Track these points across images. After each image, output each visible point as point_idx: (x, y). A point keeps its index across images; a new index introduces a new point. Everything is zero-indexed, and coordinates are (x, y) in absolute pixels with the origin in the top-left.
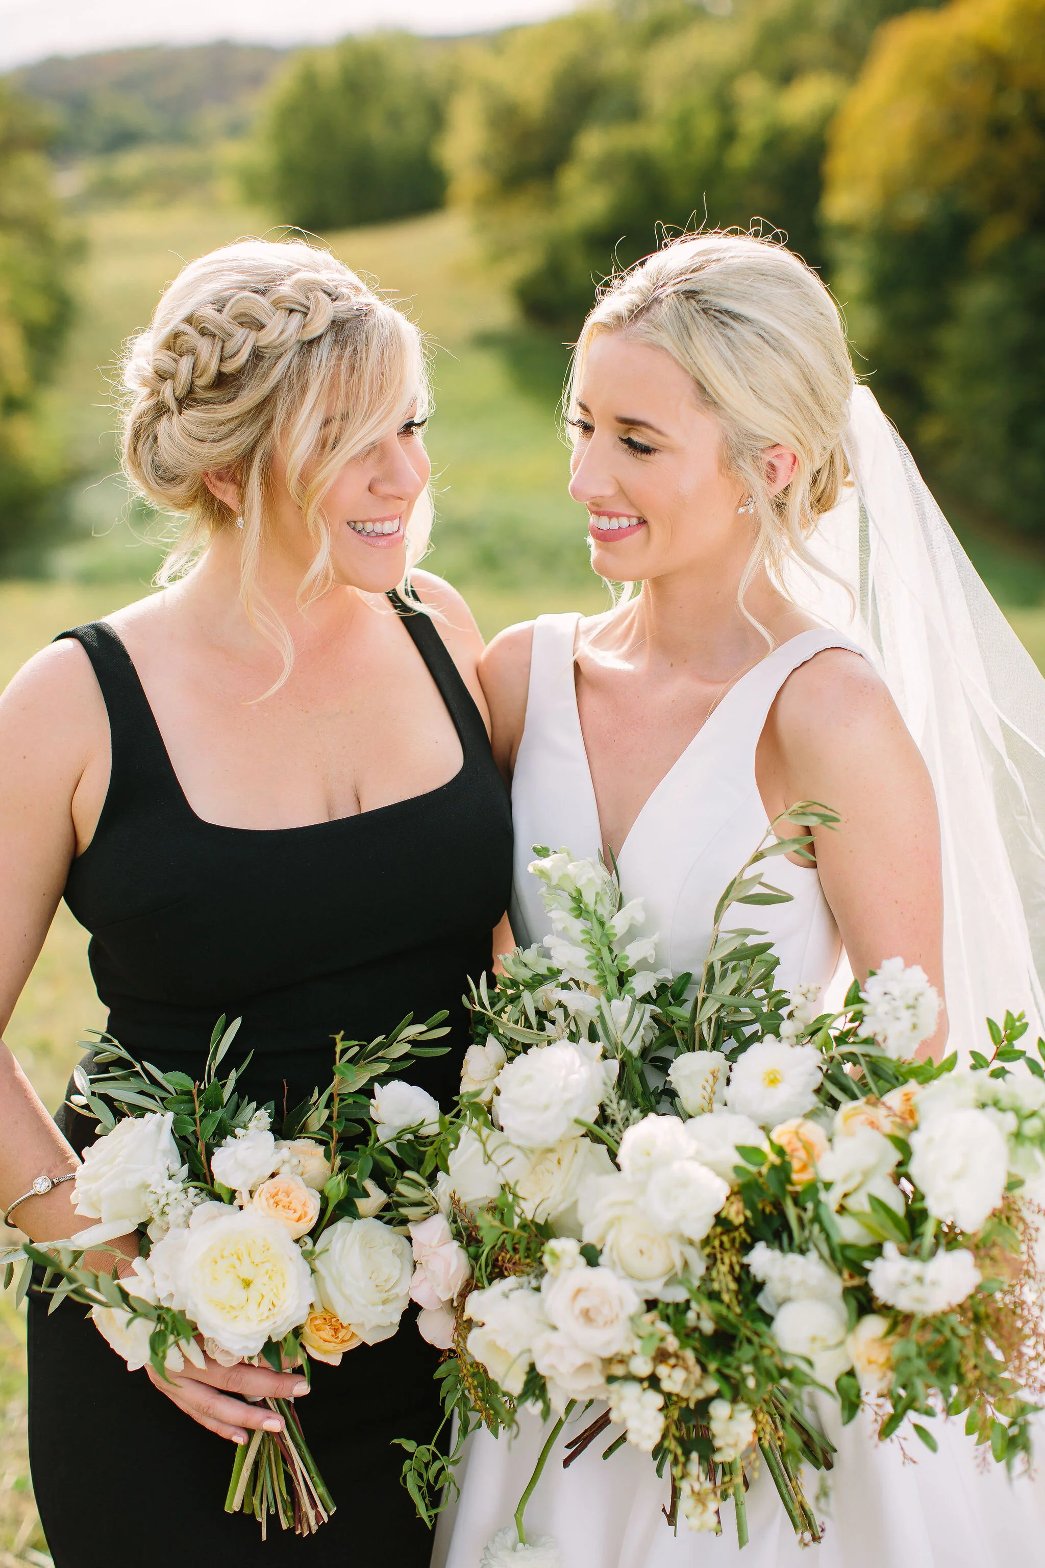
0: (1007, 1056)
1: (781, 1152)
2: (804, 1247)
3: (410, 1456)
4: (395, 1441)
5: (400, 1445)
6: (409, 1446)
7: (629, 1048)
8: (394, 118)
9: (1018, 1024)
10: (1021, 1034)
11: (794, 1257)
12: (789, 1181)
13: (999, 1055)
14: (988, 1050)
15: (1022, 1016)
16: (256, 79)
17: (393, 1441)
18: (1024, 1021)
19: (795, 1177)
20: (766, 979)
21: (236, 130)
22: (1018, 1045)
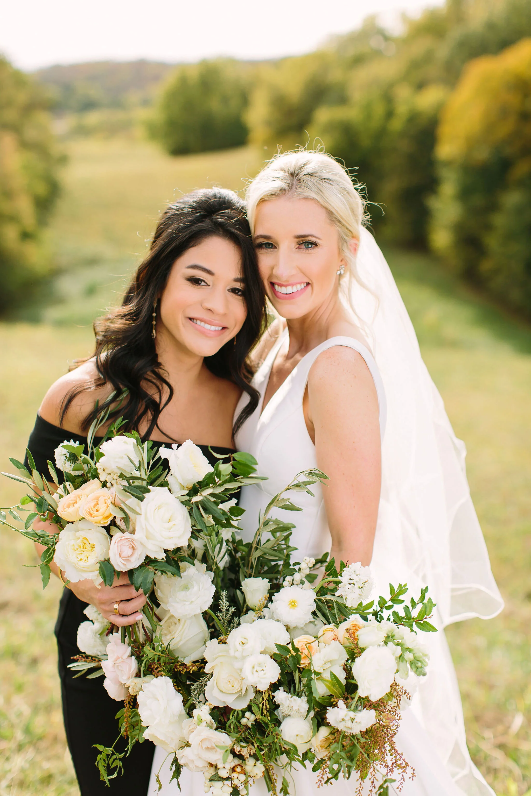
0: (395, 601)
1: (296, 650)
2: (300, 694)
3: (101, 752)
4: (94, 746)
5: (96, 747)
6: (100, 748)
7: (219, 565)
8: (225, 100)
9: (403, 588)
10: (404, 593)
11: (295, 698)
12: (299, 663)
13: (391, 600)
14: (388, 597)
15: (406, 585)
16: (156, 78)
17: (93, 746)
18: (406, 587)
19: (302, 662)
20: (286, 538)
21: (146, 103)
22: (401, 598)
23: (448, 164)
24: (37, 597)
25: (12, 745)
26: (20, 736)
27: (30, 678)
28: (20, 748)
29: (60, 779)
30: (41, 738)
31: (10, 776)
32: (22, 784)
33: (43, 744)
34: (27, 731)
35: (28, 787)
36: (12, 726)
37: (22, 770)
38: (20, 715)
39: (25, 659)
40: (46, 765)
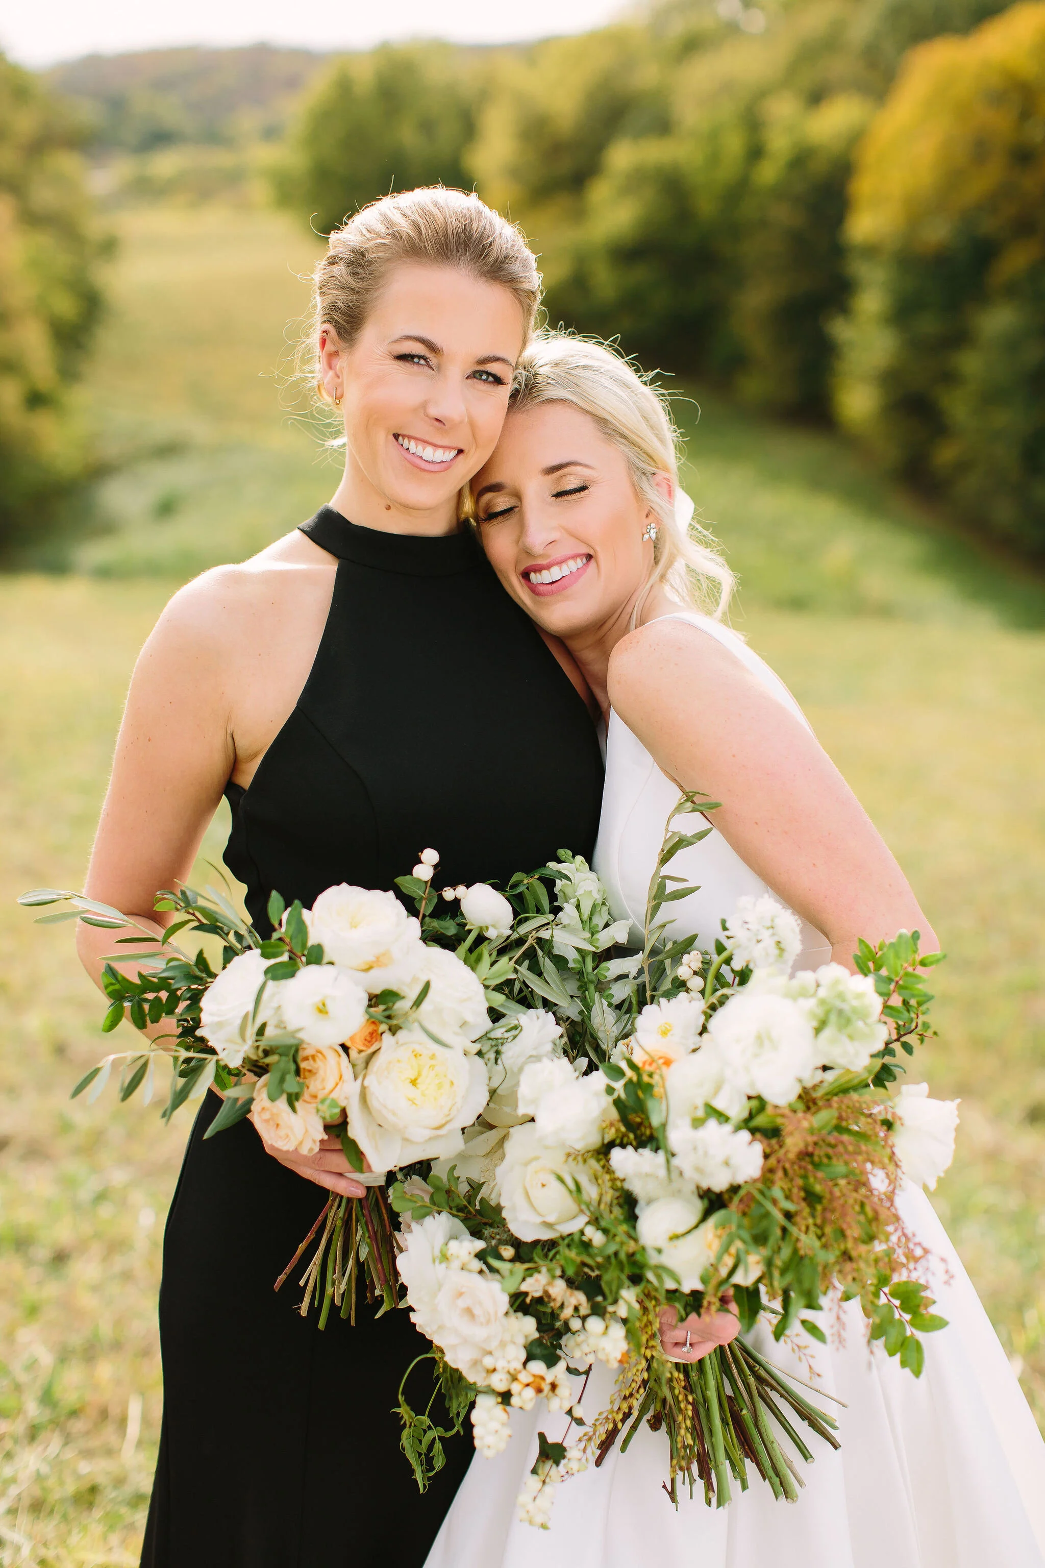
8: (427, 126)
16: (293, 83)
21: (271, 133)
23: (870, 251)
24: (65, 1127)
25: (18, 1427)
26: (33, 1409)
27: (52, 1290)
28: (33, 1433)
29: (113, 1495)
30: (74, 1413)
31: (13, 1491)
32: (37, 1507)
33: (78, 1426)
34: (47, 1398)
35: (51, 1512)
36: (18, 1388)
37: (39, 1478)
38: (32, 1366)
39: (42, 1253)
40: (84, 1467)
